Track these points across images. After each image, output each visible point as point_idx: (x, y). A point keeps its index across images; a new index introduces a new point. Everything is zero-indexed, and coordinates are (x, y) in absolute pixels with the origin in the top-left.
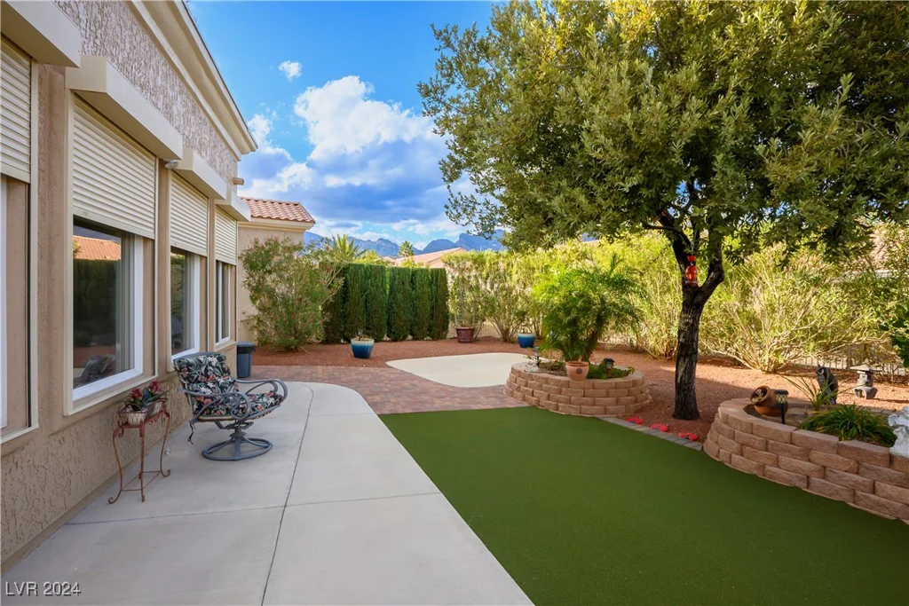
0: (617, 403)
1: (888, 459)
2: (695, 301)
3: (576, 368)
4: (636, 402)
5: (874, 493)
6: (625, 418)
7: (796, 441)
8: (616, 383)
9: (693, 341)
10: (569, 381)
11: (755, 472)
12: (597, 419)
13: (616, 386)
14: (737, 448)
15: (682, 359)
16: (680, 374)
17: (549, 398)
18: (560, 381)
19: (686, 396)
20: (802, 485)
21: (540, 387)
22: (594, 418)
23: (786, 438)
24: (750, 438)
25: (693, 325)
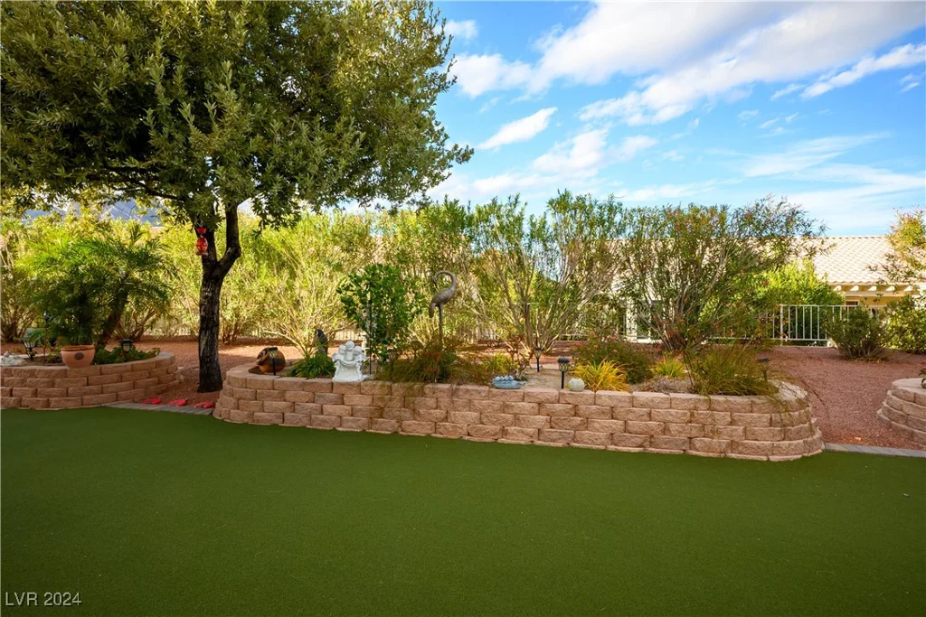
0: (134, 386)
1: (330, 385)
2: (214, 274)
3: (74, 353)
4: (159, 382)
5: (322, 414)
6: (143, 401)
7: (276, 387)
8: (132, 365)
9: (213, 313)
10: (66, 370)
11: (246, 421)
12: (105, 407)
13: (133, 369)
14: (234, 404)
15: (204, 332)
16: (202, 349)
17: (35, 394)
18: (52, 371)
19: (208, 368)
20: (279, 422)
21: (23, 383)
22: (101, 407)
23: (270, 386)
24: (244, 392)
25: (212, 298)
